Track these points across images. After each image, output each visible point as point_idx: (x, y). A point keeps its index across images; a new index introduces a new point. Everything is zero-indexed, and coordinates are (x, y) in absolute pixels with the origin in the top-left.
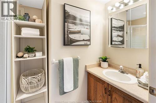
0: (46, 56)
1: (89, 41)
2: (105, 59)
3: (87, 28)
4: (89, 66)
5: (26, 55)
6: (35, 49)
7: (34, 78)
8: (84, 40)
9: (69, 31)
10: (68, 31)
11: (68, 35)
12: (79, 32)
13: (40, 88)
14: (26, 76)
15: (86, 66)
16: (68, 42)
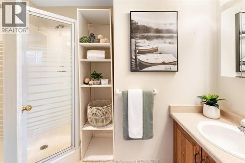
0: (111, 85)
1: (175, 64)
2: (211, 100)
3: (170, 43)
4: (175, 107)
5: (91, 82)
6: (101, 75)
7: (99, 109)
8: (164, 63)
9: (137, 51)
10: (135, 51)
11: (136, 56)
12: (155, 51)
13: (105, 124)
14: (92, 106)
15: (169, 107)
16: (136, 67)
